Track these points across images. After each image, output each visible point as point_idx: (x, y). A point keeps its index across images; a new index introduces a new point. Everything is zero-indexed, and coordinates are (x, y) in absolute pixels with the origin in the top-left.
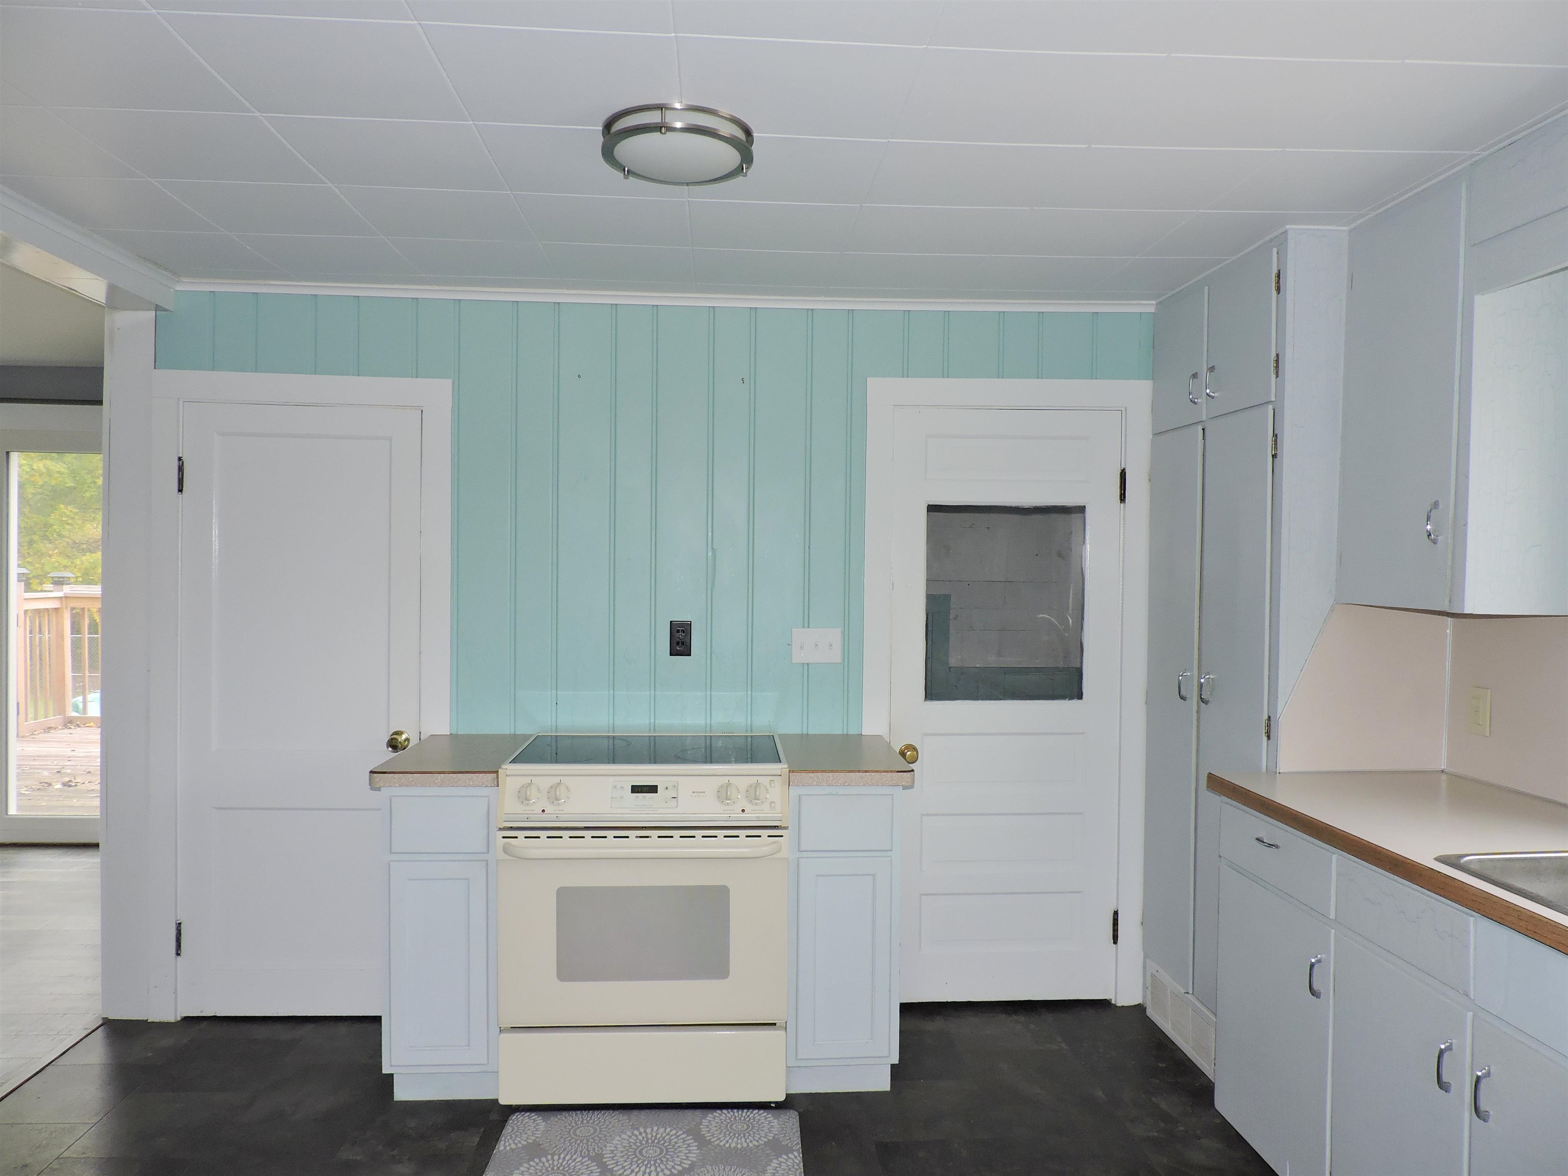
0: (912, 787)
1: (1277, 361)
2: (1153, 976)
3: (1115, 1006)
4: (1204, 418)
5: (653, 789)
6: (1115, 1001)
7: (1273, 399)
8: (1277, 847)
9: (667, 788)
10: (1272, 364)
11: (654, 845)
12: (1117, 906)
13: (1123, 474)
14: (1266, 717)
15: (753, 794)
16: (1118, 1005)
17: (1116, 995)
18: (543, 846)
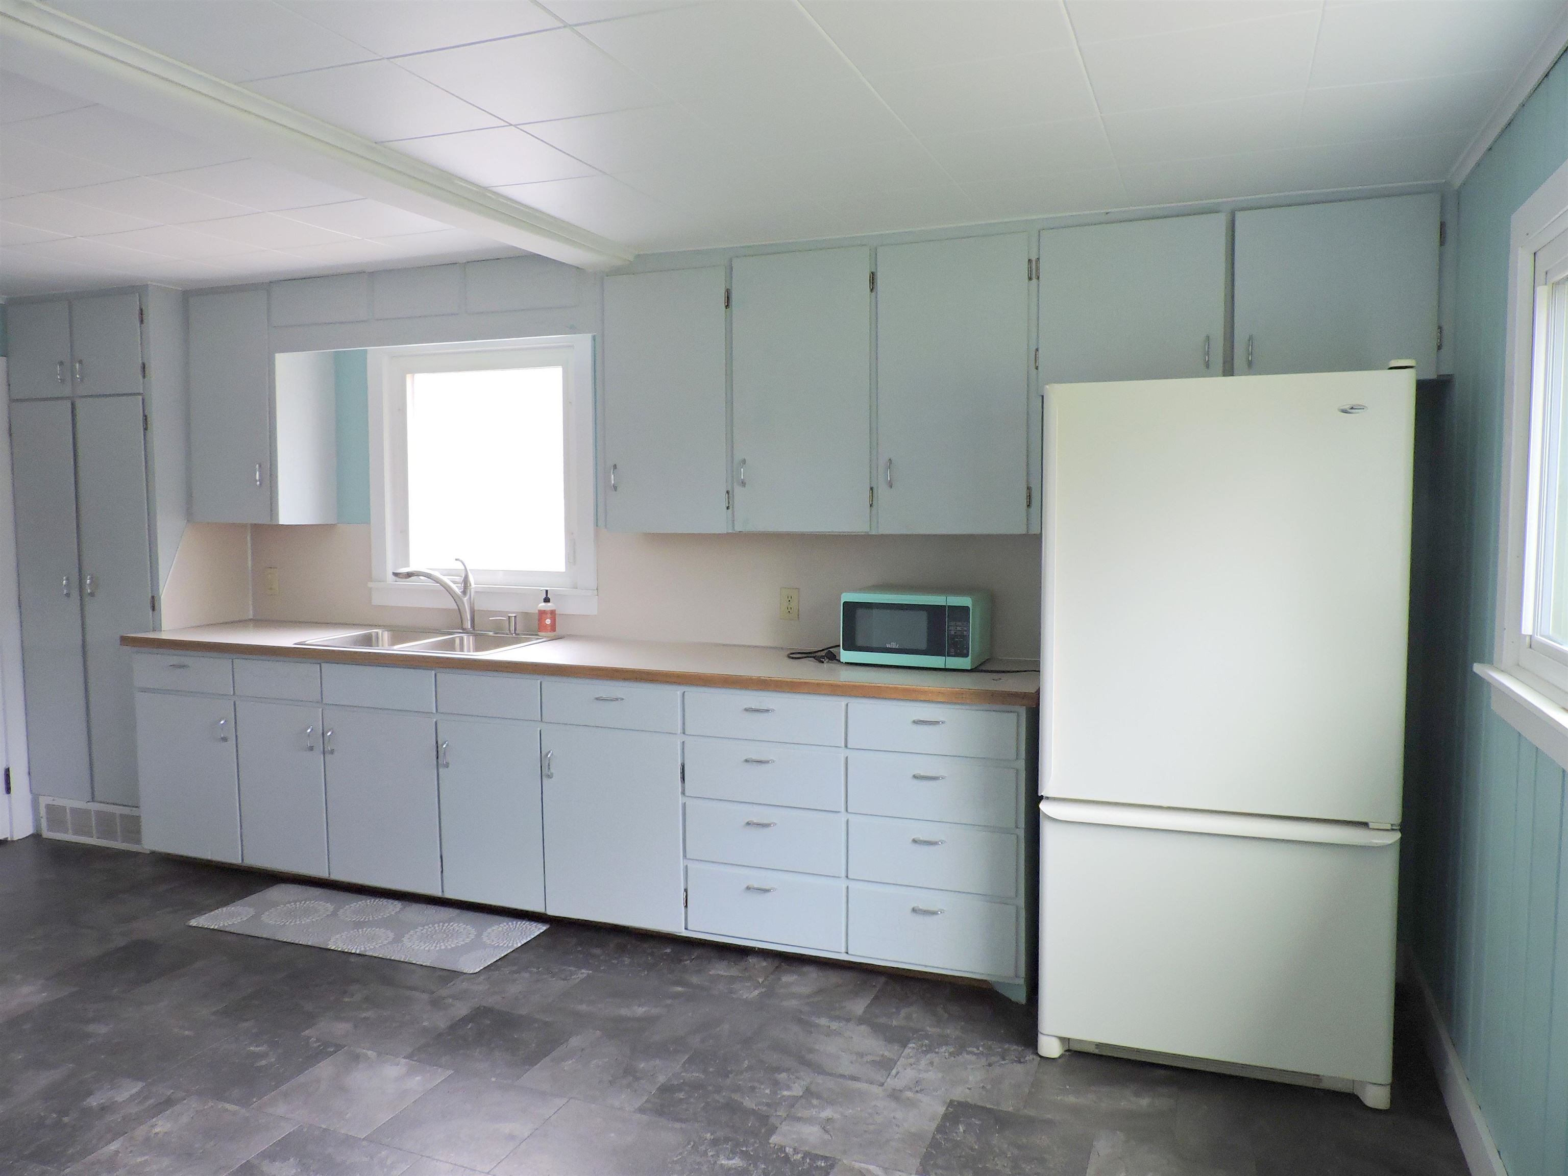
1: (143, 367)
2: (46, 806)
3: (13, 841)
6: (9, 838)
7: (142, 391)
8: (187, 666)
10: (141, 370)
12: (8, 764)
14: (151, 597)
16: (15, 839)
17: (10, 833)
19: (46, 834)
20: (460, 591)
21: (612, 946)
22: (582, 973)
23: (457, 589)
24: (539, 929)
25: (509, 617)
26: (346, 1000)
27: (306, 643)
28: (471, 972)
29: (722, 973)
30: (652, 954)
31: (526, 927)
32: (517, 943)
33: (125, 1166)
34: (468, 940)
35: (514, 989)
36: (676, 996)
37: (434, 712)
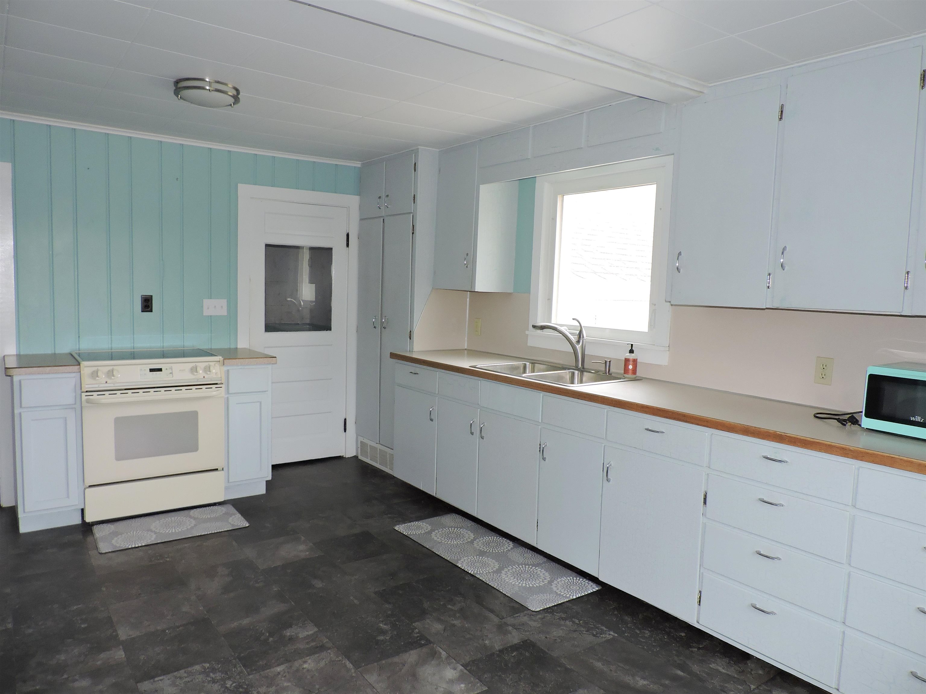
0: (276, 363)
1: (414, 197)
2: (361, 442)
3: (345, 458)
4: (384, 215)
5: (160, 370)
6: (345, 456)
7: (413, 212)
8: (418, 374)
9: (167, 369)
10: (413, 198)
11: (162, 394)
12: (346, 416)
13: (348, 235)
14: (409, 331)
15: (207, 369)
16: (347, 457)
17: (345, 453)
18: (107, 398)
19: (360, 457)
20: (576, 341)
21: (640, 616)
22: (610, 634)
23: (574, 339)
24: (593, 588)
25: (605, 361)
26: (450, 606)
27: (477, 366)
28: (533, 610)
29: (721, 669)
30: (668, 634)
31: (585, 585)
32: (573, 596)
33: (278, 685)
34: (542, 584)
35: (557, 633)
36: (675, 678)
37: (540, 421)
